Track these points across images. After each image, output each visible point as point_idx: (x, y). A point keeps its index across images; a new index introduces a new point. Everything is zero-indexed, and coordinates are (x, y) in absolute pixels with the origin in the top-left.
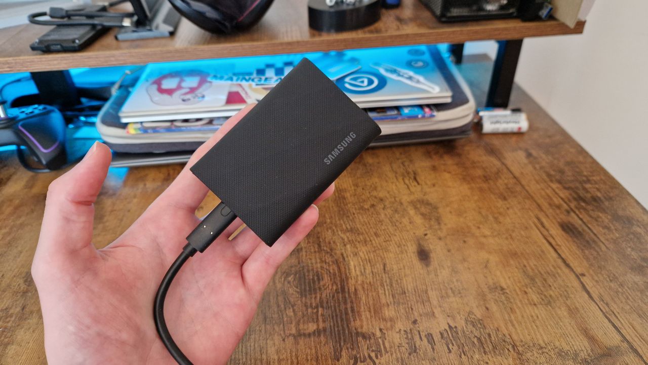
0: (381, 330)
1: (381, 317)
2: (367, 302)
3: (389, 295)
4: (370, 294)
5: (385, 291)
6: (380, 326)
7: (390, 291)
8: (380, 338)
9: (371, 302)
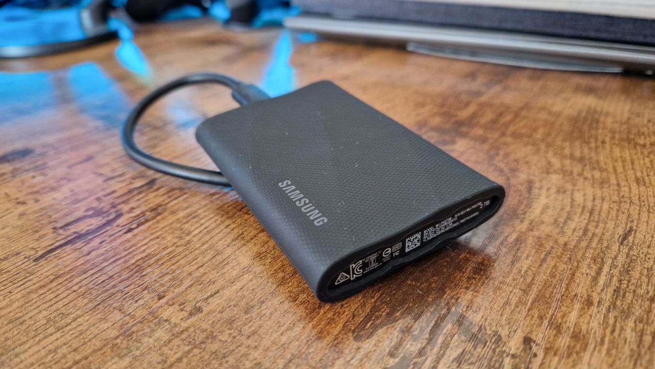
0: (527, 341)
1: (548, 316)
2: (530, 273)
3: (606, 286)
4: (551, 262)
5: (599, 273)
6: (531, 332)
7: (615, 278)
8: (513, 356)
9: (542, 278)
